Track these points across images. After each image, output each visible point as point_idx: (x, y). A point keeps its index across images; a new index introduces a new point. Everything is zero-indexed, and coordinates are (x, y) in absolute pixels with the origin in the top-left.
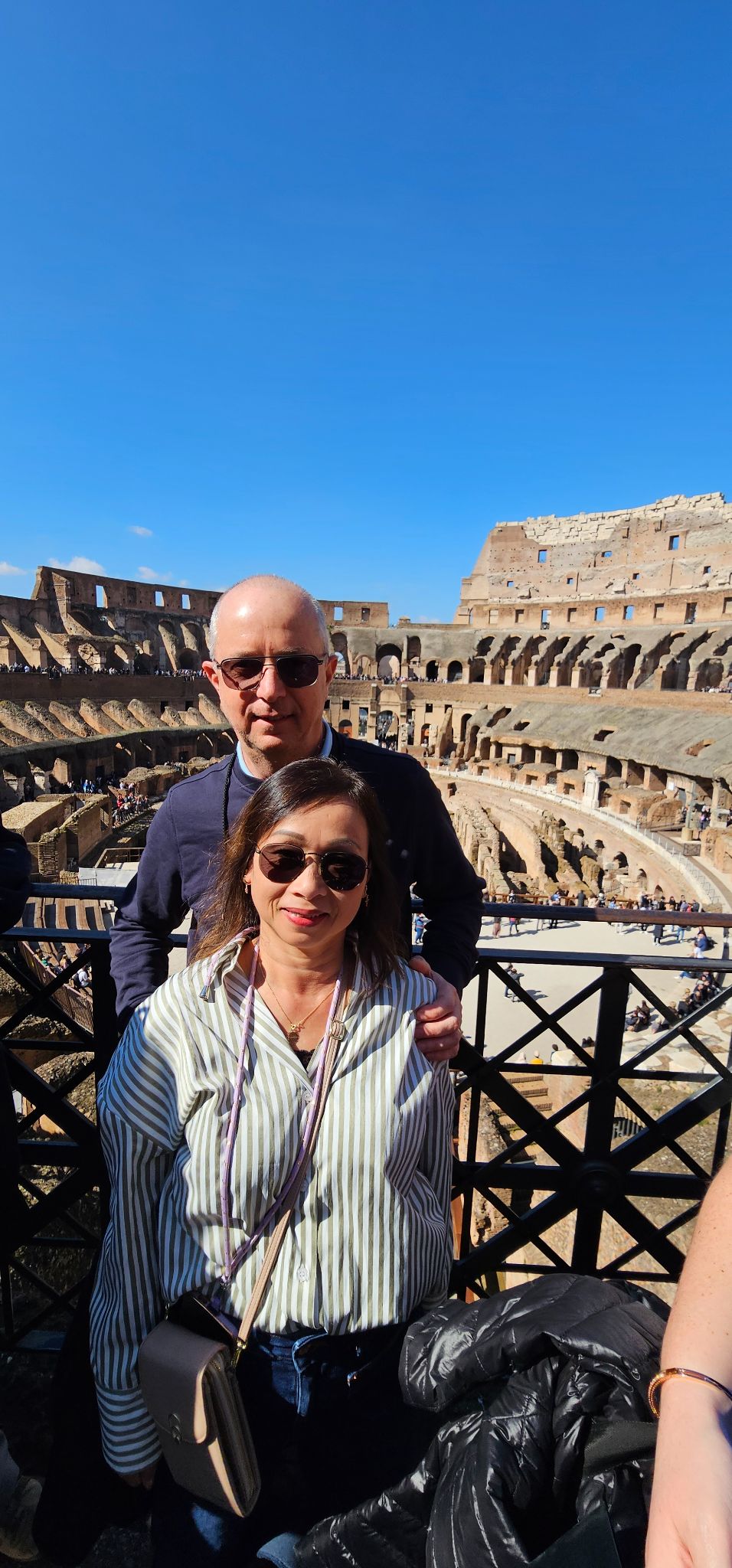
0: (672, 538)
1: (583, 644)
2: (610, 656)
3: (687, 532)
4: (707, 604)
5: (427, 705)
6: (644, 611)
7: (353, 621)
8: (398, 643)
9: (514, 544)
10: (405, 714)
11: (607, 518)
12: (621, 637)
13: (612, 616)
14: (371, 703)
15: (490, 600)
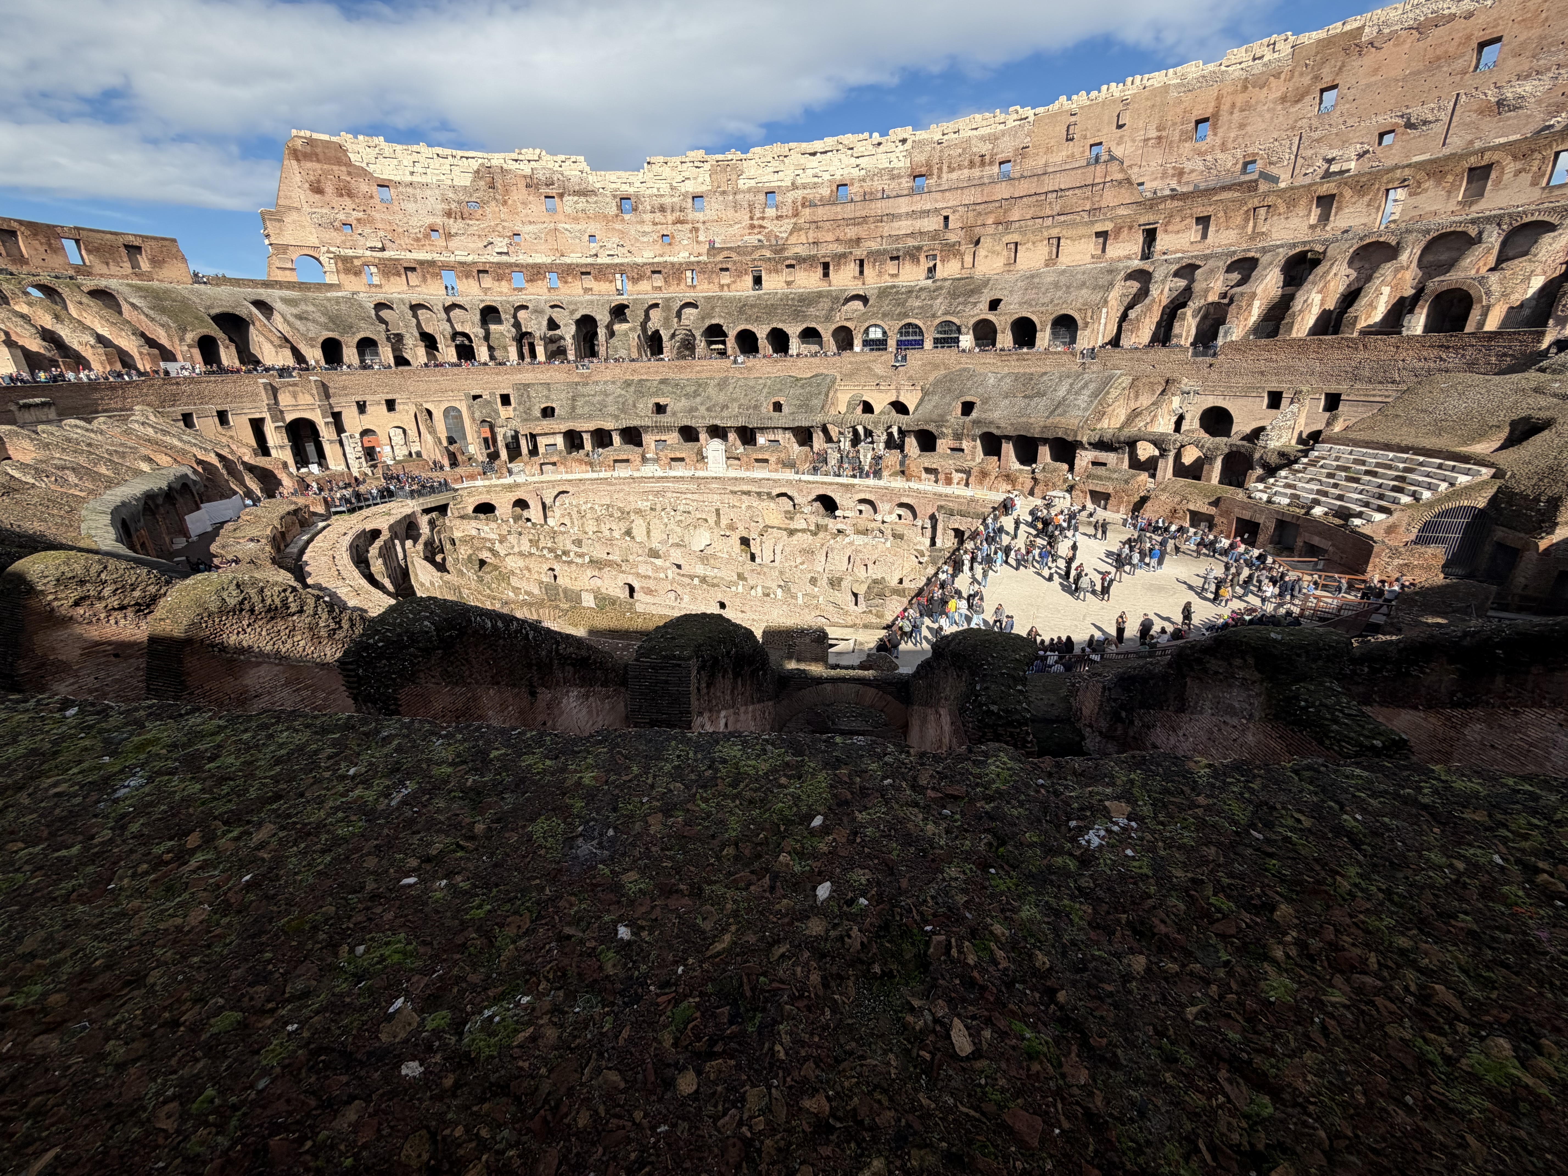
0: (546, 197)
5: (357, 403)
7: (116, 270)
8: (242, 312)
9: (335, 170)
10: (331, 420)
11: (458, 157)
14: (269, 409)
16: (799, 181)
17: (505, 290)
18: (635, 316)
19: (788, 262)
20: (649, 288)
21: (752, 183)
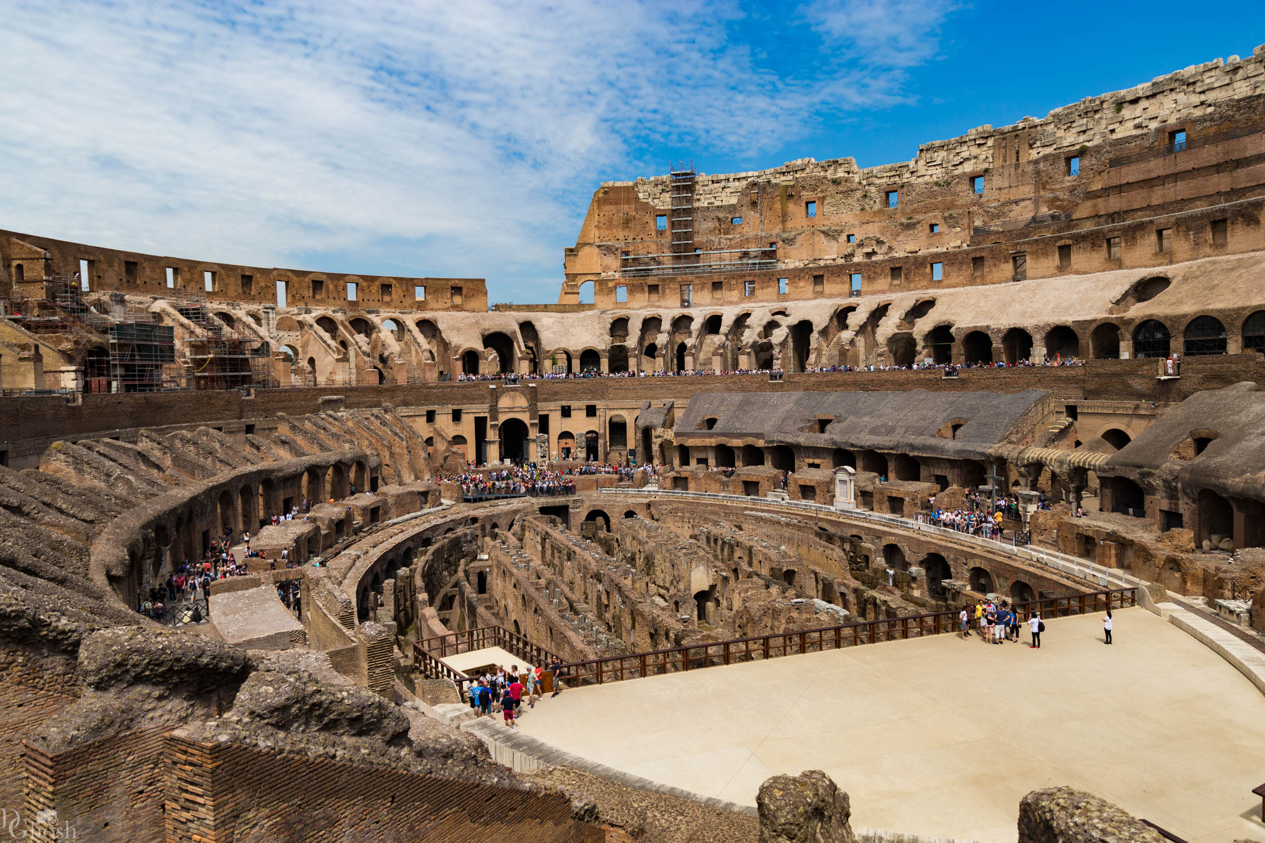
0: (807, 203)
1: (741, 321)
2: (778, 335)
3: (824, 198)
4: (873, 275)
5: (563, 407)
6: (802, 284)
7: (441, 305)
8: (507, 330)
9: (626, 208)
10: (537, 421)
11: (731, 180)
12: (783, 313)
13: (765, 291)
14: (490, 411)
15: (603, 274)
16: (1114, 136)
17: (736, 299)
18: (856, 319)
19: (1061, 243)
20: (886, 287)
21: (1049, 150)
